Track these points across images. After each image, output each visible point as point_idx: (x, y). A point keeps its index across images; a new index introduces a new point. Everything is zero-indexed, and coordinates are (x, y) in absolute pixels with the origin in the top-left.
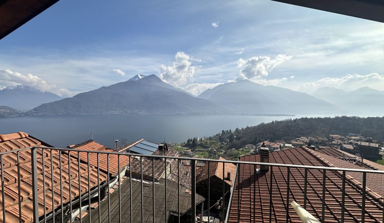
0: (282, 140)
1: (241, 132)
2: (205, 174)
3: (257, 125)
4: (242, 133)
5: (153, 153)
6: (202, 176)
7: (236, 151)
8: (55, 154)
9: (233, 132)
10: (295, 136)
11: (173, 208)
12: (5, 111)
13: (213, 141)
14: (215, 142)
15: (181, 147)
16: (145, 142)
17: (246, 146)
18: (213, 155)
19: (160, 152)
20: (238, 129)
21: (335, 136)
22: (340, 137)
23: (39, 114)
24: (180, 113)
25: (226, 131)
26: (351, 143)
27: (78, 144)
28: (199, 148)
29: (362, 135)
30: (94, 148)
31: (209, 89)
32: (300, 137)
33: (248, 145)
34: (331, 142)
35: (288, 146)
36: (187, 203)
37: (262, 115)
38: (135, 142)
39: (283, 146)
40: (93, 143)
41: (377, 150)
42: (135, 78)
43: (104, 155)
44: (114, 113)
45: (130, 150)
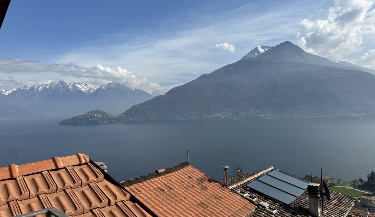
5: (295, 198)
12: (98, 116)
15: (352, 188)
16: (276, 174)
19: (313, 199)
23: (129, 120)
24: (348, 114)
27: (169, 168)
30: (191, 178)
38: (258, 172)
40: (190, 168)
42: (252, 54)
43: (206, 193)
44: (219, 116)
45: (249, 187)
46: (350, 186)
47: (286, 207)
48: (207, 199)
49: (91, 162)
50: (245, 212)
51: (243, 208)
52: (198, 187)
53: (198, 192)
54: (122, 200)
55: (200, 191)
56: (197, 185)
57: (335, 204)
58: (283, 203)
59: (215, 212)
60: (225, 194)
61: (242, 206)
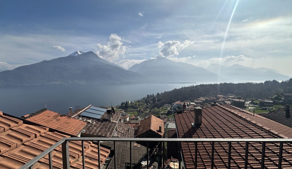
0: (188, 100)
2: (142, 129)
3: (172, 90)
4: (161, 96)
5: (101, 116)
6: (140, 131)
7: (158, 110)
8: (44, 133)
9: (155, 96)
10: (196, 97)
11: (128, 160)
13: (141, 103)
14: (142, 103)
16: (93, 108)
17: (165, 105)
18: (141, 113)
19: (108, 115)
20: (158, 93)
21: (220, 96)
22: (223, 96)
24: (115, 82)
25: (150, 95)
26: (229, 100)
27: (32, 114)
28: (130, 109)
29: (235, 95)
30: (49, 116)
31: (137, 64)
32: (199, 97)
33: (166, 105)
34: (218, 100)
35: (192, 104)
36: (137, 155)
37: (175, 83)
39: (189, 104)
40: (48, 111)
41: (244, 103)
42: (74, 54)
43: (60, 122)
44: (56, 83)
45: (81, 115)
46: (115, 108)
47: (98, 120)
48: (61, 125)
49: (4, 114)
50: (82, 126)
51: (81, 125)
52: (55, 120)
53: (55, 123)
54: (44, 132)
55: (56, 122)
56: (54, 119)
57: (116, 115)
58: (97, 119)
59: (67, 130)
60: (71, 120)
61: (80, 124)
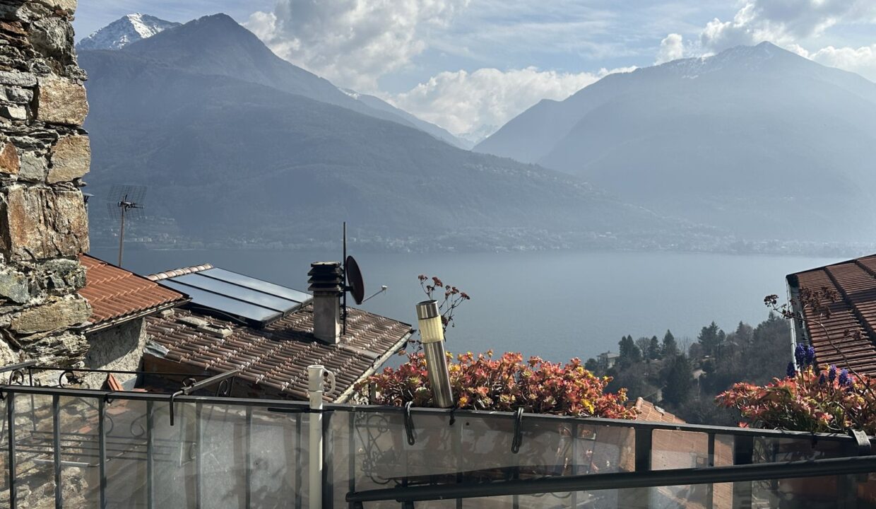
1: (732, 348)
9: (683, 348)
42: (110, 38)
47: (254, 328)
58: (247, 319)
